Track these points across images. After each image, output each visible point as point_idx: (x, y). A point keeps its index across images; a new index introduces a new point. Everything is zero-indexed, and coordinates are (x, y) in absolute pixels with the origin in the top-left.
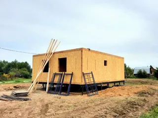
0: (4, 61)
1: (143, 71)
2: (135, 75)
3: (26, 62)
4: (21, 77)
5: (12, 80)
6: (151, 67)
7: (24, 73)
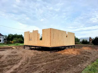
0: (11, 34)
1: (85, 40)
2: (80, 42)
3: (21, 35)
4: (19, 42)
5: (14, 44)
6: (90, 38)
7: (20, 41)
